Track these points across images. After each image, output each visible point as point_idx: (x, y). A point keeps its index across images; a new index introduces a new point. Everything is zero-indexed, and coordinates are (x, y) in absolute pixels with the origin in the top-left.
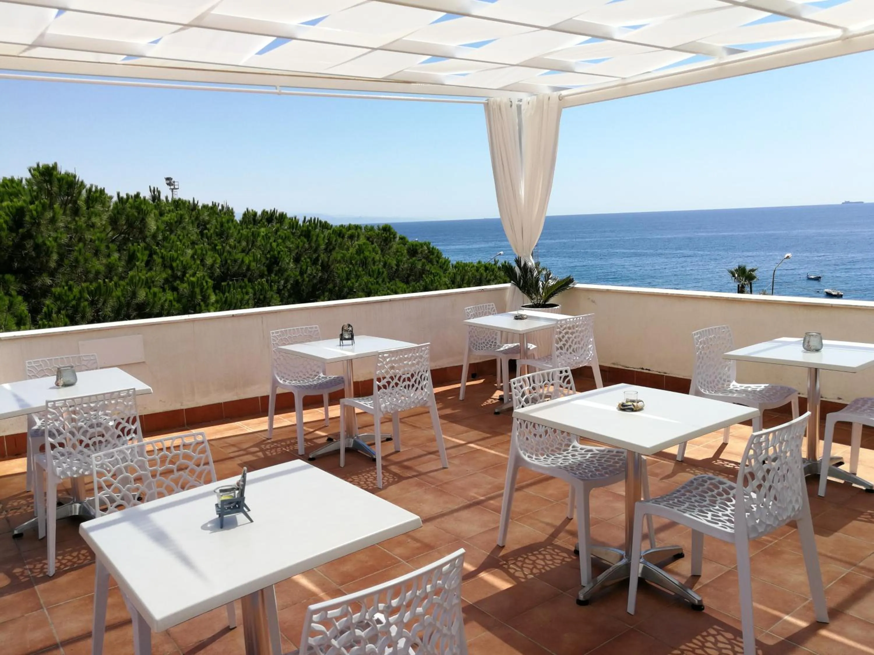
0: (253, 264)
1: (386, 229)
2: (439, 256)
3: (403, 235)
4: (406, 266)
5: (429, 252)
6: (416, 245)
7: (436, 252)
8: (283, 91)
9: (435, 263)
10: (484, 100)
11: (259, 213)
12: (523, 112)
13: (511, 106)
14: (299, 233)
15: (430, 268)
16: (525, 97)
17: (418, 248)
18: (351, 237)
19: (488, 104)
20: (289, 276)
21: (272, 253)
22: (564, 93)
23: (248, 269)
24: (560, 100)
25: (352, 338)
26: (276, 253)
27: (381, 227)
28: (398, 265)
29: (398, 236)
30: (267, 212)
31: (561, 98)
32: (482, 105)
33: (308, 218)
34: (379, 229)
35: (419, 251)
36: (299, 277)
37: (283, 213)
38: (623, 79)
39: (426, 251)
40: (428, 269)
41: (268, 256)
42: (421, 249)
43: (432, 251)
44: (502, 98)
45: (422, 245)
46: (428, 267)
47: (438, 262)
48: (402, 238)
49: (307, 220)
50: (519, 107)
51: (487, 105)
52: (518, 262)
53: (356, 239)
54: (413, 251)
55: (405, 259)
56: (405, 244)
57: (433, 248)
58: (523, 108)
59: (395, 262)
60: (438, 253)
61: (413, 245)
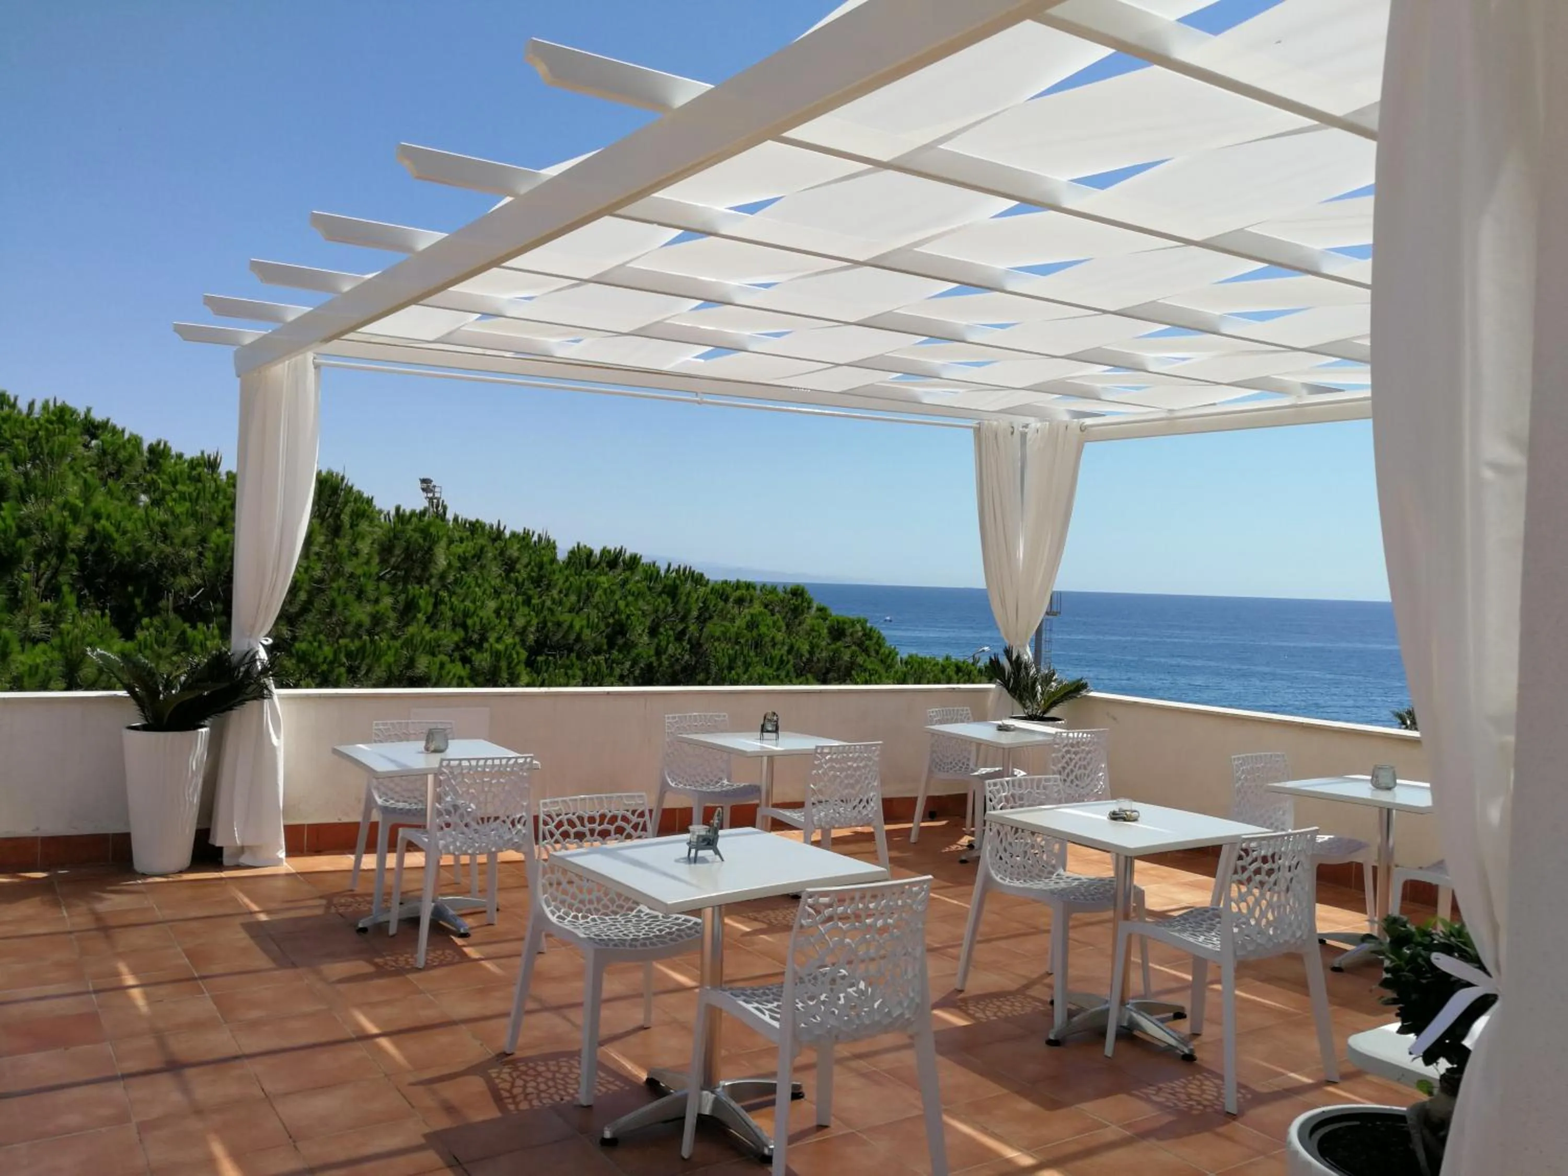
0: (587, 632)
1: (797, 592)
2: (880, 642)
3: (823, 604)
4: (824, 654)
5: (864, 635)
6: (844, 623)
7: (875, 635)
8: (705, 400)
9: (873, 653)
10: (974, 423)
11: (597, 552)
12: (1029, 443)
13: (1012, 433)
14: (659, 587)
15: (864, 661)
16: (1034, 423)
17: (846, 626)
18: (740, 601)
19: (979, 429)
20: (638, 655)
21: (617, 616)
22: (1088, 421)
23: (578, 639)
24: (1081, 430)
25: (776, 731)
26: (623, 617)
27: (789, 589)
28: (811, 653)
29: (815, 606)
30: (609, 552)
31: (1083, 429)
32: (972, 430)
33: (674, 566)
34: (785, 592)
35: (848, 632)
36: (653, 659)
37: (636, 555)
38: (1170, 411)
39: (860, 634)
40: (861, 662)
41: (611, 621)
42: (851, 630)
43: (868, 634)
44: (1003, 422)
45: (853, 623)
46: (860, 660)
47: (877, 652)
48: (820, 610)
49: (672, 569)
50: (1024, 436)
51: (978, 431)
52: (1008, 652)
53: (746, 604)
54: (838, 632)
55: (824, 643)
56: (825, 619)
57: (871, 630)
58: (1029, 436)
59: (806, 647)
60: (879, 638)
61: (838, 622)
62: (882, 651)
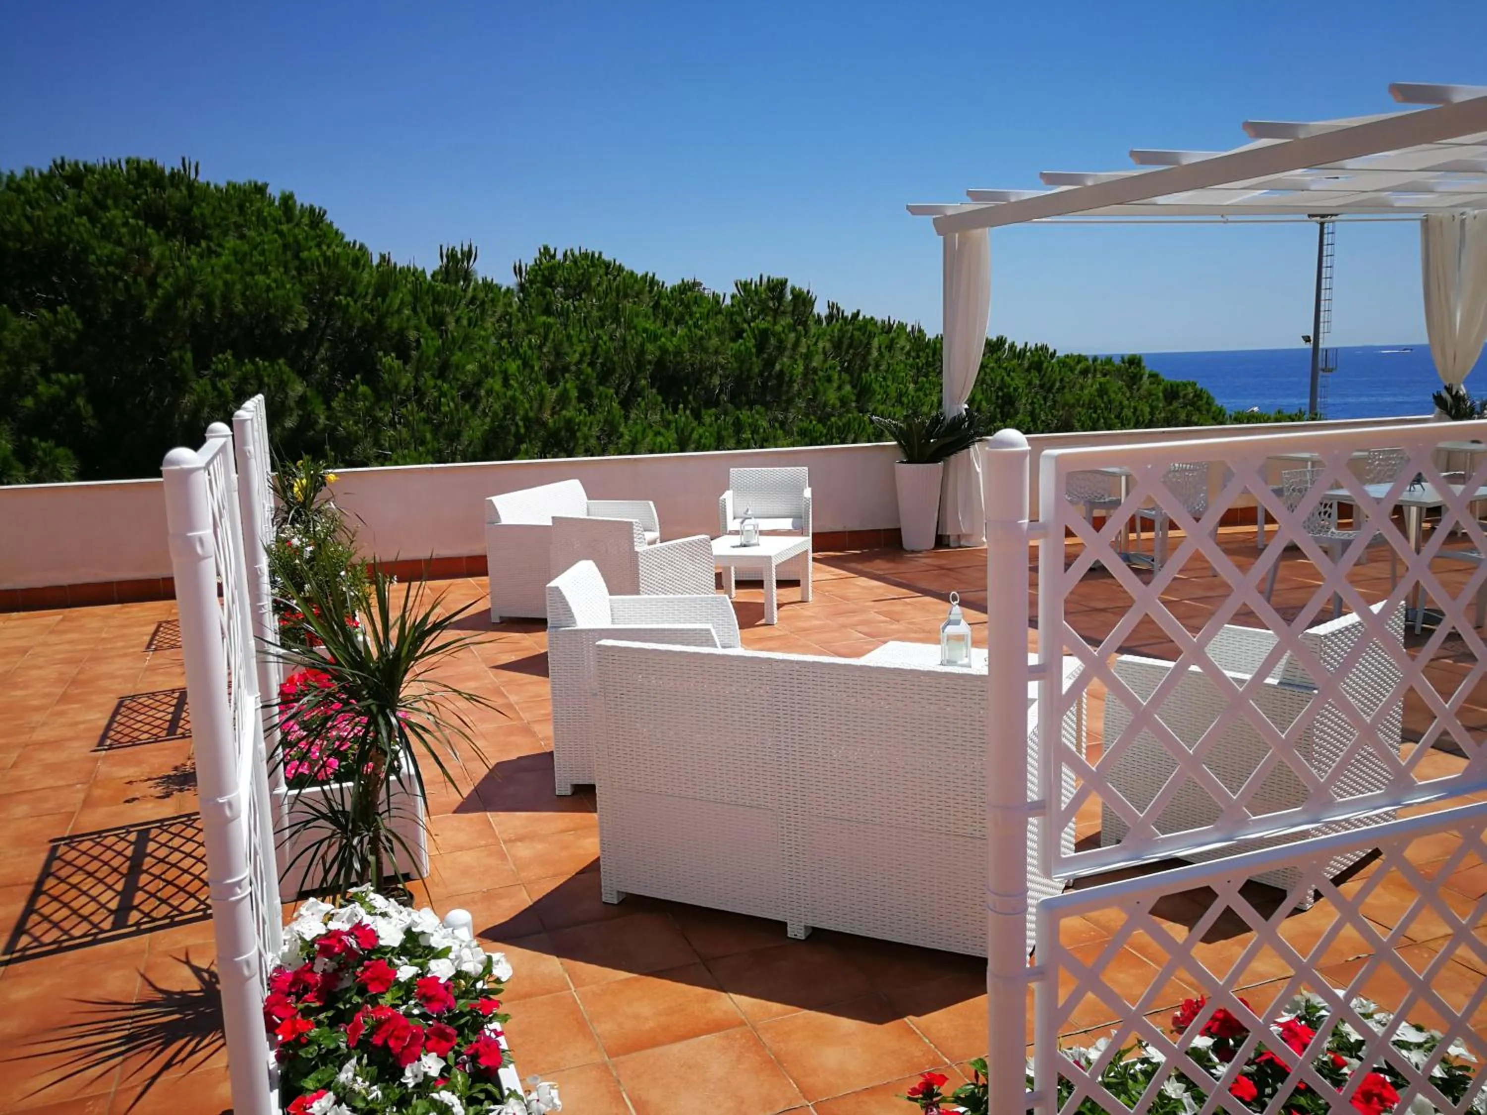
0: (984, 403)
1: (1134, 361)
2: (1209, 402)
4: (1163, 415)
5: (1195, 396)
6: (1178, 386)
7: (1205, 396)
9: (1204, 412)
10: (1421, 216)
12: (1467, 228)
13: (1454, 219)
14: (1026, 364)
17: (1179, 389)
18: (1085, 372)
19: (1427, 220)
26: (1012, 389)
27: (1126, 359)
29: (1148, 372)
34: (1123, 362)
35: (1181, 394)
39: (1192, 395)
41: (1000, 394)
42: (1183, 392)
43: (1198, 395)
45: (1185, 386)
47: (1208, 411)
48: (1150, 376)
50: (1463, 221)
51: (1426, 223)
54: (1172, 394)
55: (1161, 405)
56: (1159, 384)
57: (1201, 391)
58: (1467, 222)
60: (1208, 398)
61: (1172, 386)
62: (1213, 409)
